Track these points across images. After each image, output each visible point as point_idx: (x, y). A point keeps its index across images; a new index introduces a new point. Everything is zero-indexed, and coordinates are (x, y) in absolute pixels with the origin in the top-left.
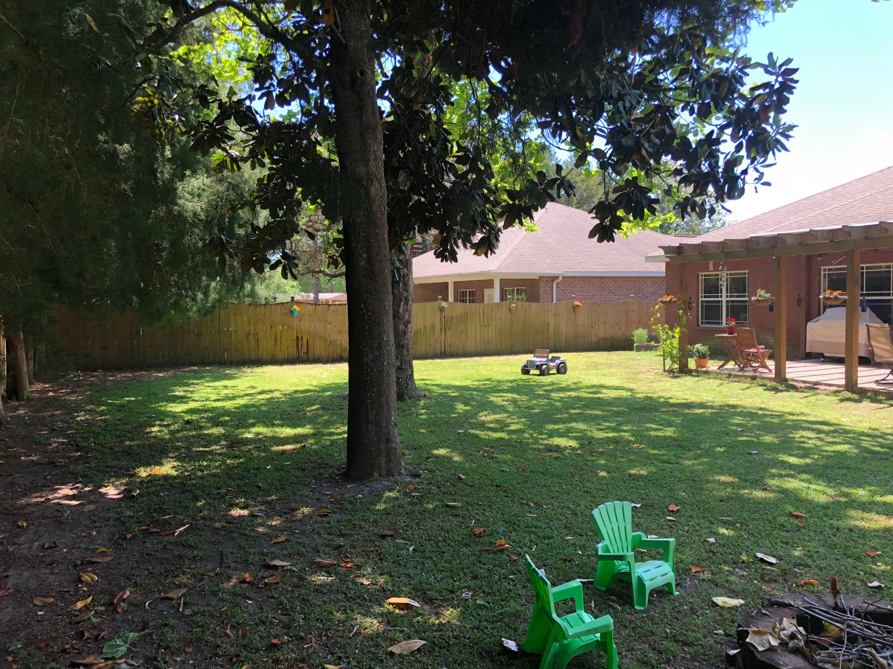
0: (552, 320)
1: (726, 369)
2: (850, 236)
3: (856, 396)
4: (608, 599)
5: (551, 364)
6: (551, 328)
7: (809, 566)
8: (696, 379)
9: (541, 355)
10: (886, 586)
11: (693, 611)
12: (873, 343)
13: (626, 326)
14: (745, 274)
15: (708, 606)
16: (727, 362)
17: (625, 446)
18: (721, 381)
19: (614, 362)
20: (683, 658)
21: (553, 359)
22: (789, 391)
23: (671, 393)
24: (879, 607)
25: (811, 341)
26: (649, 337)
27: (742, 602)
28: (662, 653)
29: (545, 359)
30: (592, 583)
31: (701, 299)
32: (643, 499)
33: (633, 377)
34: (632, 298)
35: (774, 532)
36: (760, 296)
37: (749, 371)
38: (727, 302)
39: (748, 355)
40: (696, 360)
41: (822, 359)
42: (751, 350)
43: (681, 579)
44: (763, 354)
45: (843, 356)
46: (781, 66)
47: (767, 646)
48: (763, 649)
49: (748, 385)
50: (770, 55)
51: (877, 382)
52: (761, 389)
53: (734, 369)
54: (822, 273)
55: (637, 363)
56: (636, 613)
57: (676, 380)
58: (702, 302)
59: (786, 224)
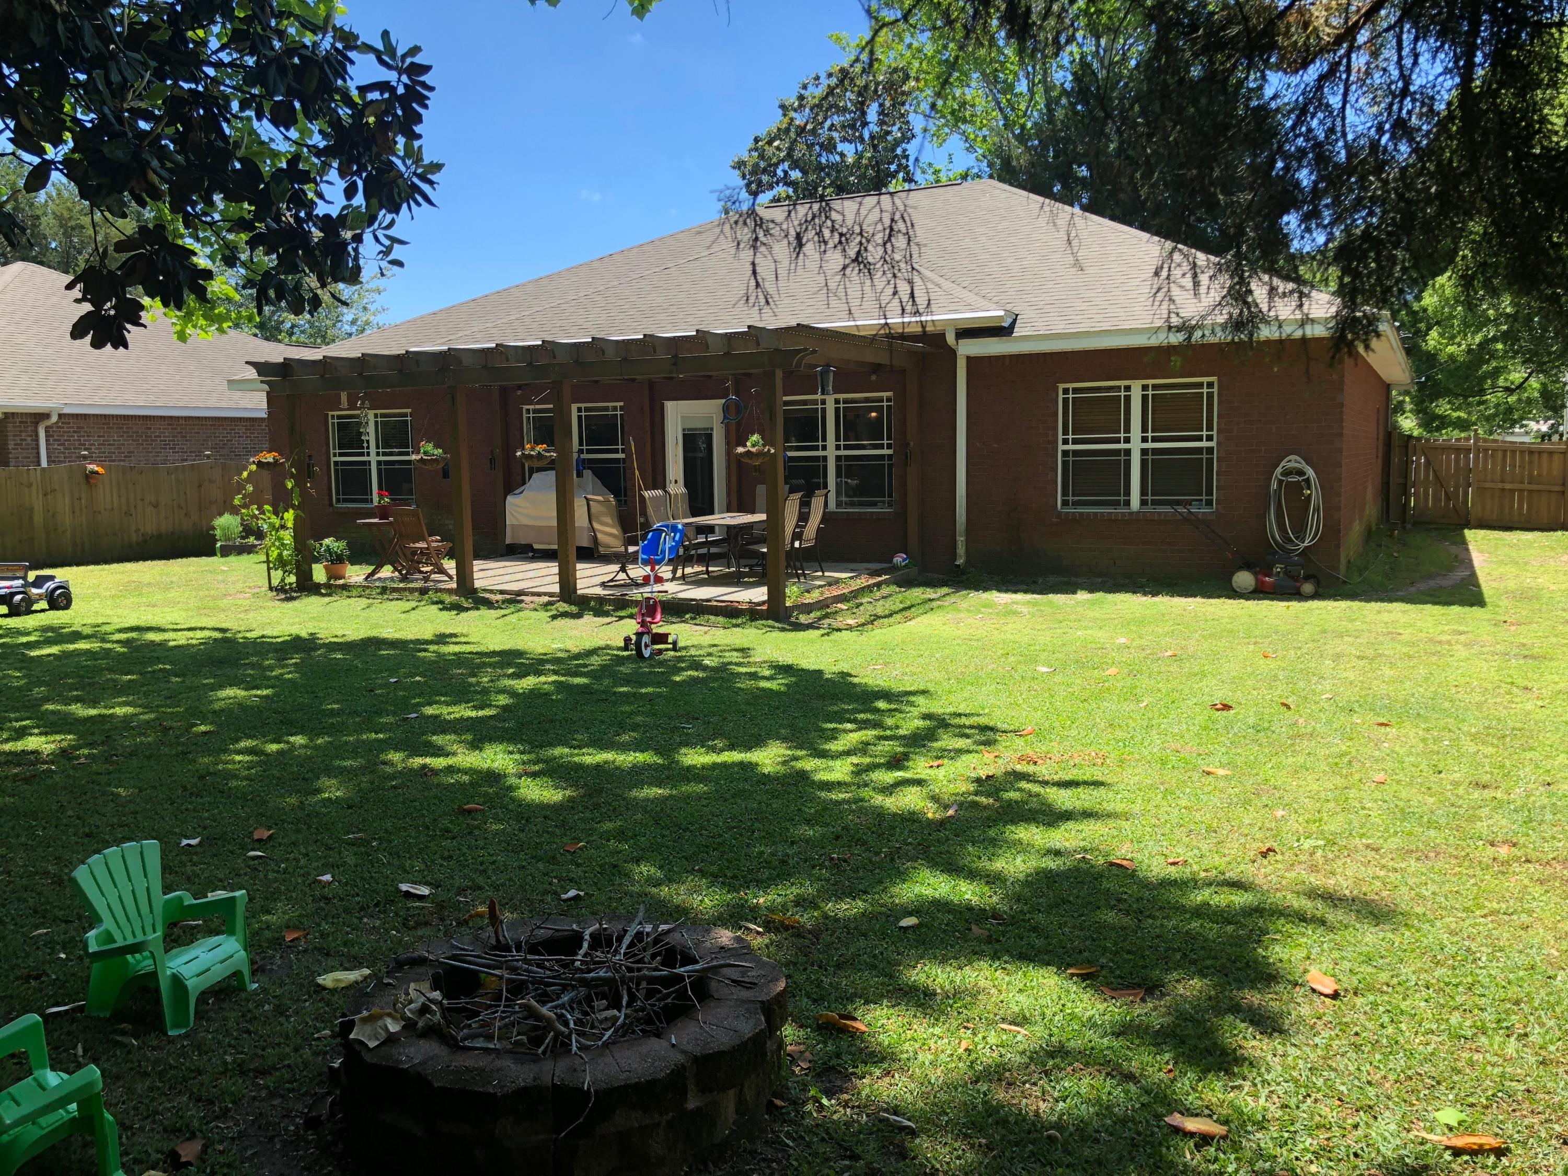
0: (38, 503)
1: (379, 579)
2: (554, 357)
3: (574, 609)
4: (115, 1032)
5: (35, 591)
6: (38, 518)
7: (480, 888)
8: (327, 599)
9: (10, 574)
10: (586, 894)
11: (280, 1010)
12: (596, 525)
13: (200, 510)
14: (405, 415)
15: (309, 993)
16: (379, 566)
17: (182, 735)
18: (371, 601)
19: (174, 579)
20: (254, 1098)
21: (39, 582)
22: (478, 609)
23: (280, 628)
24: (557, 930)
25: (512, 526)
26: (244, 530)
27: (367, 972)
28: (213, 1103)
29: (20, 582)
30: (81, 1009)
31: (333, 459)
32: (205, 828)
33: (211, 604)
34: (208, 457)
35: (432, 844)
36: (425, 453)
37: (417, 580)
38: (379, 463)
39: (414, 552)
40: (326, 567)
41: (531, 554)
42: (417, 545)
43: (264, 958)
44: (437, 550)
45: (556, 547)
46: (404, 57)
47: (383, 1035)
48: (377, 1043)
49: (414, 604)
50: (385, 35)
51: (603, 585)
52: (435, 608)
53: (392, 579)
54: (525, 415)
55: (220, 578)
56: (169, 1042)
57: (290, 605)
58: (336, 463)
59: (467, 333)
